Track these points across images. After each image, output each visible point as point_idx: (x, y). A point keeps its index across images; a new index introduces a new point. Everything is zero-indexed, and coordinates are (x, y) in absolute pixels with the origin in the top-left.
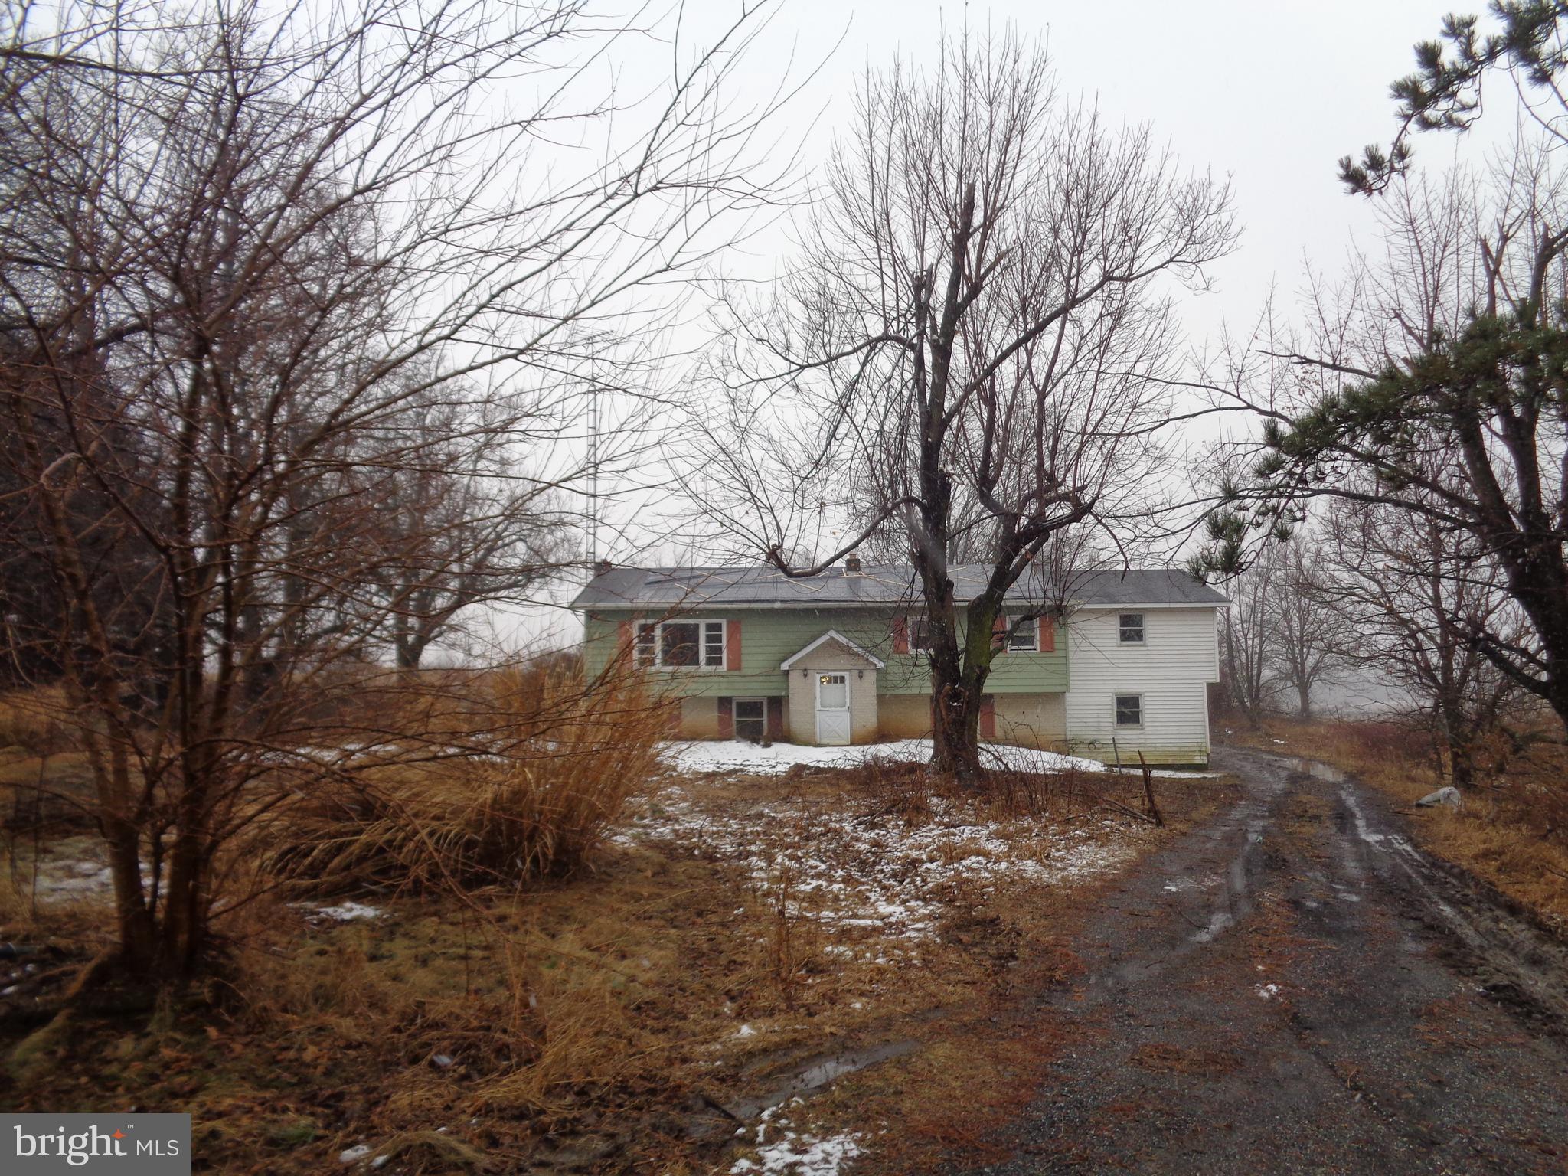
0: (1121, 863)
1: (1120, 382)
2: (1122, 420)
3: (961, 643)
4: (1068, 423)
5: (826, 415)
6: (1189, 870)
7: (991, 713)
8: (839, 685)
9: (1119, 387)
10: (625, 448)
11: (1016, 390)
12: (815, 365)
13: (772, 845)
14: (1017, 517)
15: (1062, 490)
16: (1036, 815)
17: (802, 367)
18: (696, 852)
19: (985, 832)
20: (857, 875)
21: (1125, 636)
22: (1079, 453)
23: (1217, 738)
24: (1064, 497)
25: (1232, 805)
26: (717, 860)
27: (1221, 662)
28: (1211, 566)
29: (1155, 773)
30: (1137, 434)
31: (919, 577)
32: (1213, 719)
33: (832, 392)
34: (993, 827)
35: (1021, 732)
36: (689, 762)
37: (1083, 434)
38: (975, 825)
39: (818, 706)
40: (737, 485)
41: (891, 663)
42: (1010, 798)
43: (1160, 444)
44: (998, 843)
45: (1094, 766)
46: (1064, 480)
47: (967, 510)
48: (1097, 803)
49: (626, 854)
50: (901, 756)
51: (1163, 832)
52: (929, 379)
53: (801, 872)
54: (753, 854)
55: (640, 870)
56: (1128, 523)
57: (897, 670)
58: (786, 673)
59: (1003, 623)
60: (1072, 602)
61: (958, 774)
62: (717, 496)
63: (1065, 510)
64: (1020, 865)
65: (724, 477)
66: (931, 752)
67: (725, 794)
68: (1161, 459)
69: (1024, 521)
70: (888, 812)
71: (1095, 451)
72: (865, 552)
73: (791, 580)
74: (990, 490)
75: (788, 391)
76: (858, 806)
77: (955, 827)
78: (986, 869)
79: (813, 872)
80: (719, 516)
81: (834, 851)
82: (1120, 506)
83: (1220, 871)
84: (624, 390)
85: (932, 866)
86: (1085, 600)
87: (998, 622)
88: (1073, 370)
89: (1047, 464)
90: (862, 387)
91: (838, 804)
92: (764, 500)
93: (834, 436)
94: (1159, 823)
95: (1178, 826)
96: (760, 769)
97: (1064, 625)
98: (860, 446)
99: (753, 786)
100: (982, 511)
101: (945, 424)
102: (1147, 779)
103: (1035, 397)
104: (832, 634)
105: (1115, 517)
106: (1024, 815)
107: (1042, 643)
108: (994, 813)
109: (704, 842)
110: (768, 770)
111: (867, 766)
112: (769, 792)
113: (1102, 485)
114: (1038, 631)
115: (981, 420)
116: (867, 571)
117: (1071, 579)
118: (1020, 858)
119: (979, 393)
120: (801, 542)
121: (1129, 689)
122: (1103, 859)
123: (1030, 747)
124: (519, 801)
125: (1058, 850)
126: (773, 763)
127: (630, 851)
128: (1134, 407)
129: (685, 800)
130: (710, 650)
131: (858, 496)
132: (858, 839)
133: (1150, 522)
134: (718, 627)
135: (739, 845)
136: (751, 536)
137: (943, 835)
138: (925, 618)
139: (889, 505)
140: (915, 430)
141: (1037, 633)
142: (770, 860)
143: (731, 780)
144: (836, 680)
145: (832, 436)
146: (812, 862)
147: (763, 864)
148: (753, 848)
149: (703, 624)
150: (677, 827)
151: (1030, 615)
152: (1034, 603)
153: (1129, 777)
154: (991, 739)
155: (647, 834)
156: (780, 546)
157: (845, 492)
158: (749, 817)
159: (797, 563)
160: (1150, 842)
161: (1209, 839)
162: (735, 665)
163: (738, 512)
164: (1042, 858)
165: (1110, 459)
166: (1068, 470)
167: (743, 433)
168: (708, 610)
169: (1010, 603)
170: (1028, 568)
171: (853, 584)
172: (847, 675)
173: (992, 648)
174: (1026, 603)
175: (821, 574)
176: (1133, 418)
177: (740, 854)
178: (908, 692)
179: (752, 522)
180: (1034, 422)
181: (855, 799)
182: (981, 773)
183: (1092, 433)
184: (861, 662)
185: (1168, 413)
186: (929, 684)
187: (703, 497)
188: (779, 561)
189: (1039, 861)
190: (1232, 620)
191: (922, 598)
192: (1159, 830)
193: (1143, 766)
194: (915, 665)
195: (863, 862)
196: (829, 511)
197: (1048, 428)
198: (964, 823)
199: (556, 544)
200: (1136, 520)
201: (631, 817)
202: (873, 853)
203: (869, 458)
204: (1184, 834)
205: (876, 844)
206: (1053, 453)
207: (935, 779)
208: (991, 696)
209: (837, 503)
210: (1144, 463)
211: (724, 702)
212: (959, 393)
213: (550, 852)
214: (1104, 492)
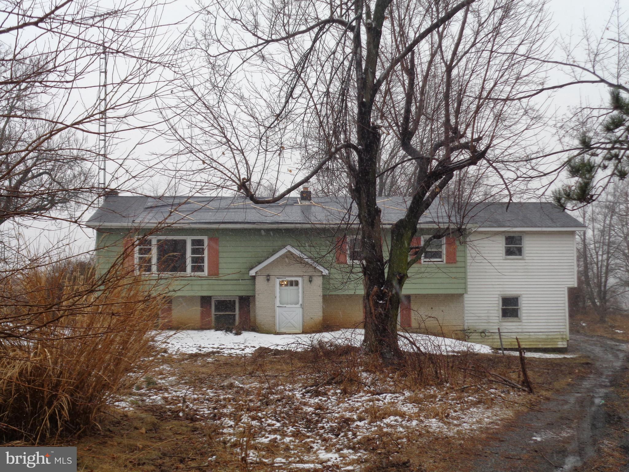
0: (502, 420)
1: (507, 60)
2: (508, 89)
3: (386, 256)
4: (468, 90)
5: (286, 79)
6: (550, 425)
7: (408, 309)
8: (294, 288)
9: (507, 63)
10: (125, 99)
11: (430, 62)
12: (277, 40)
13: (239, 408)
14: (429, 161)
15: (463, 141)
16: (440, 384)
17: (267, 42)
18: (181, 414)
19: (402, 398)
20: (304, 431)
21: (509, 252)
22: (477, 112)
23: (574, 329)
24: (465, 146)
25: (583, 378)
26: (197, 420)
27: (579, 272)
28: (569, 197)
29: (528, 355)
30: (519, 99)
31: (355, 205)
32: (572, 315)
33: (290, 61)
34: (407, 394)
35: (431, 323)
36: (178, 346)
37: (480, 97)
38: (394, 393)
39: (278, 304)
40: (216, 132)
41: (333, 271)
42: (421, 373)
43: (537, 107)
44: (410, 406)
45: (484, 349)
46: (465, 133)
47: (392, 155)
48: (485, 376)
49: (126, 416)
50: (340, 341)
51: (532, 397)
52: (364, 53)
53: (261, 429)
54: (225, 415)
55: (136, 428)
56: (512, 166)
57: (337, 276)
58: (254, 278)
59: (419, 240)
60: (469, 226)
61: (382, 355)
62: (200, 140)
63: (465, 155)
64: (426, 423)
65: (205, 125)
66: (363, 338)
67: (204, 370)
68: (538, 118)
69: (434, 163)
70: (329, 383)
71: (488, 111)
72: (314, 185)
73: (258, 206)
74: (410, 139)
75: (256, 60)
76: (307, 379)
77: (379, 394)
78: (402, 426)
79: (269, 429)
80: (202, 156)
81: (287, 414)
82: (506, 153)
83: (573, 426)
84: (123, 53)
85: (361, 424)
86: (480, 224)
87: (414, 240)
88: (473, 50)
89: (453, 121)
90: (313, 58)
91: (292, 378)
92: (237, 144)
93: (291, 95)
94: (531, 391)
95: (544, 393)
96: (233, 351)
97: (464, 243)
98: (311, 104)
99: (226, 364)
100: (404, 156)
101: (376, 88)
102: (522, 358)
103: (444, 69)
104: (289, 248)
105: (502, 162)
106: (431, 385)
107: (447, 256)
108: (408, 383)
109: (187, 407)
110: (238, 352)
111: (314, 349)
112: (239, 369)
113: (493, 137)
114: (444, 248)
115: (403, 85)
116: (316, 200)
117: (469, 208)
118: (427, 417)
119: (402, 65)
120: (265, 176)
121: (511, 292)
122: (488, 417)
123: (436, 335)
124: (41, 375)
125: (455, 411)
126: (242, 346)
127: (129, 414)
128: (518, 79)
129: (173, 374)
130: (194, 260)
131: (309, 142)
132: (305, 404)
133: (529, 166)
134: (201, 242)
135: (215, 408)
136: (227, 172)
137: (370, 401)
138: (360, 237)
139: (333, 150)
140: (353, 92)
141: (444, 249)
142: (238, 419)
143: (210, 360)
144: (291, 283)
145: (290, 95)
146: (270, 421)
147: (232, 423)
148: (225, 411)
149: (189, 240)
150: (166, 395)
151: (438, 235)
152: (442, 226)
153: (509, 357)
154: (407, 329)
155: (143, 401)
156: (249, 180)
157: (300, 139)
158: (223, 388)
159: (262, 193)
160: (523, 405)
161: (566, 402)
162: (214, 272)
163: (216, 153)
164: (443, 417)
165: (499, 117)
166: (467, 126)
167: (221, 92)
168: (193, 229)
169: (422, 226)
170: (436, 201)
171: (305, 211)
172: (300, 280)
173: (409, 259)
174: (436, 226)
175: (281, 202)
176: (517, 87)
177: (215, 416)
178: (346, 293)
179: (227, 161)
180: (443, 88)
181: (304, 374)
182: (398, 353)
183: (486, 98)
184: (311, 269)
185: (542, 84)
186: (362, 287)
187: (189, 140)
188: (247, 190)
189: (441, 420)
190: (587, 241)
191: (357, 221)
192: (530, 396)
193: (520, 349)
194: (351, 272)
195: (309, 421)
196: (287, 153)
197: (454, 94)
198: (386, 391)
199: (75, 176)
200: (518, 164)
201: (130, 387)
202: (317, 414)
203: (318, 114)
204: (548, 399)
205: (319, 407)
206: (457, 112)
207: (366, 359)
208: (408, 297)
209: (292, 147)
210: (526, 121)
211: (205, 301)
212: (387, 65)
213: (66, 413)
214: (495, 142)
